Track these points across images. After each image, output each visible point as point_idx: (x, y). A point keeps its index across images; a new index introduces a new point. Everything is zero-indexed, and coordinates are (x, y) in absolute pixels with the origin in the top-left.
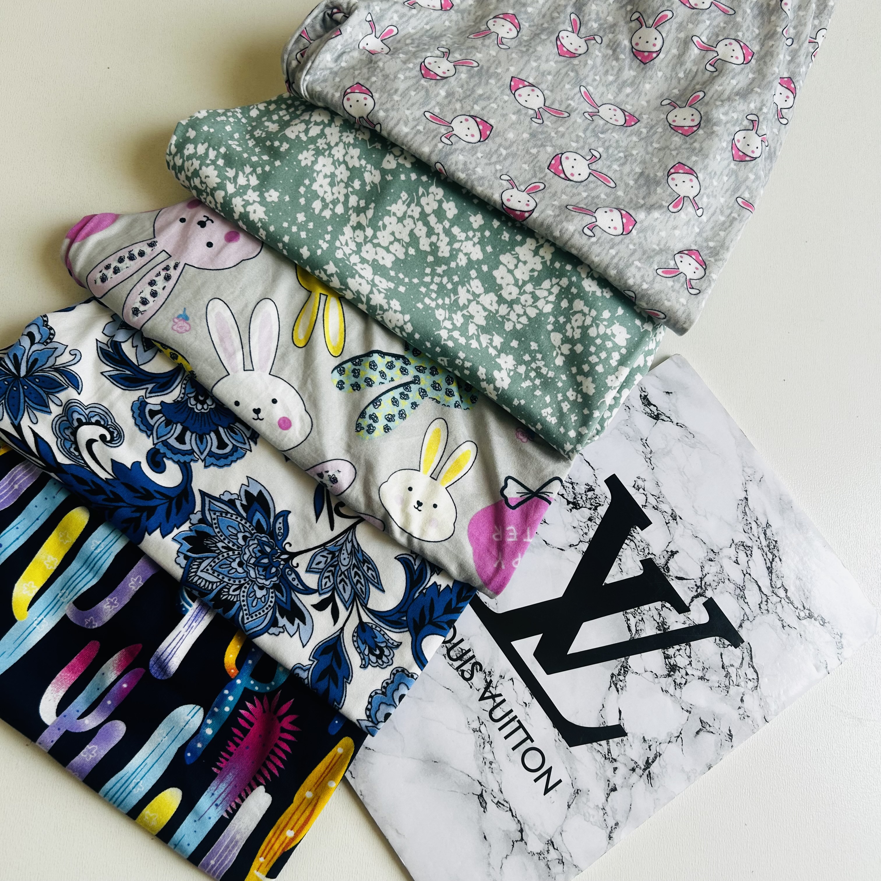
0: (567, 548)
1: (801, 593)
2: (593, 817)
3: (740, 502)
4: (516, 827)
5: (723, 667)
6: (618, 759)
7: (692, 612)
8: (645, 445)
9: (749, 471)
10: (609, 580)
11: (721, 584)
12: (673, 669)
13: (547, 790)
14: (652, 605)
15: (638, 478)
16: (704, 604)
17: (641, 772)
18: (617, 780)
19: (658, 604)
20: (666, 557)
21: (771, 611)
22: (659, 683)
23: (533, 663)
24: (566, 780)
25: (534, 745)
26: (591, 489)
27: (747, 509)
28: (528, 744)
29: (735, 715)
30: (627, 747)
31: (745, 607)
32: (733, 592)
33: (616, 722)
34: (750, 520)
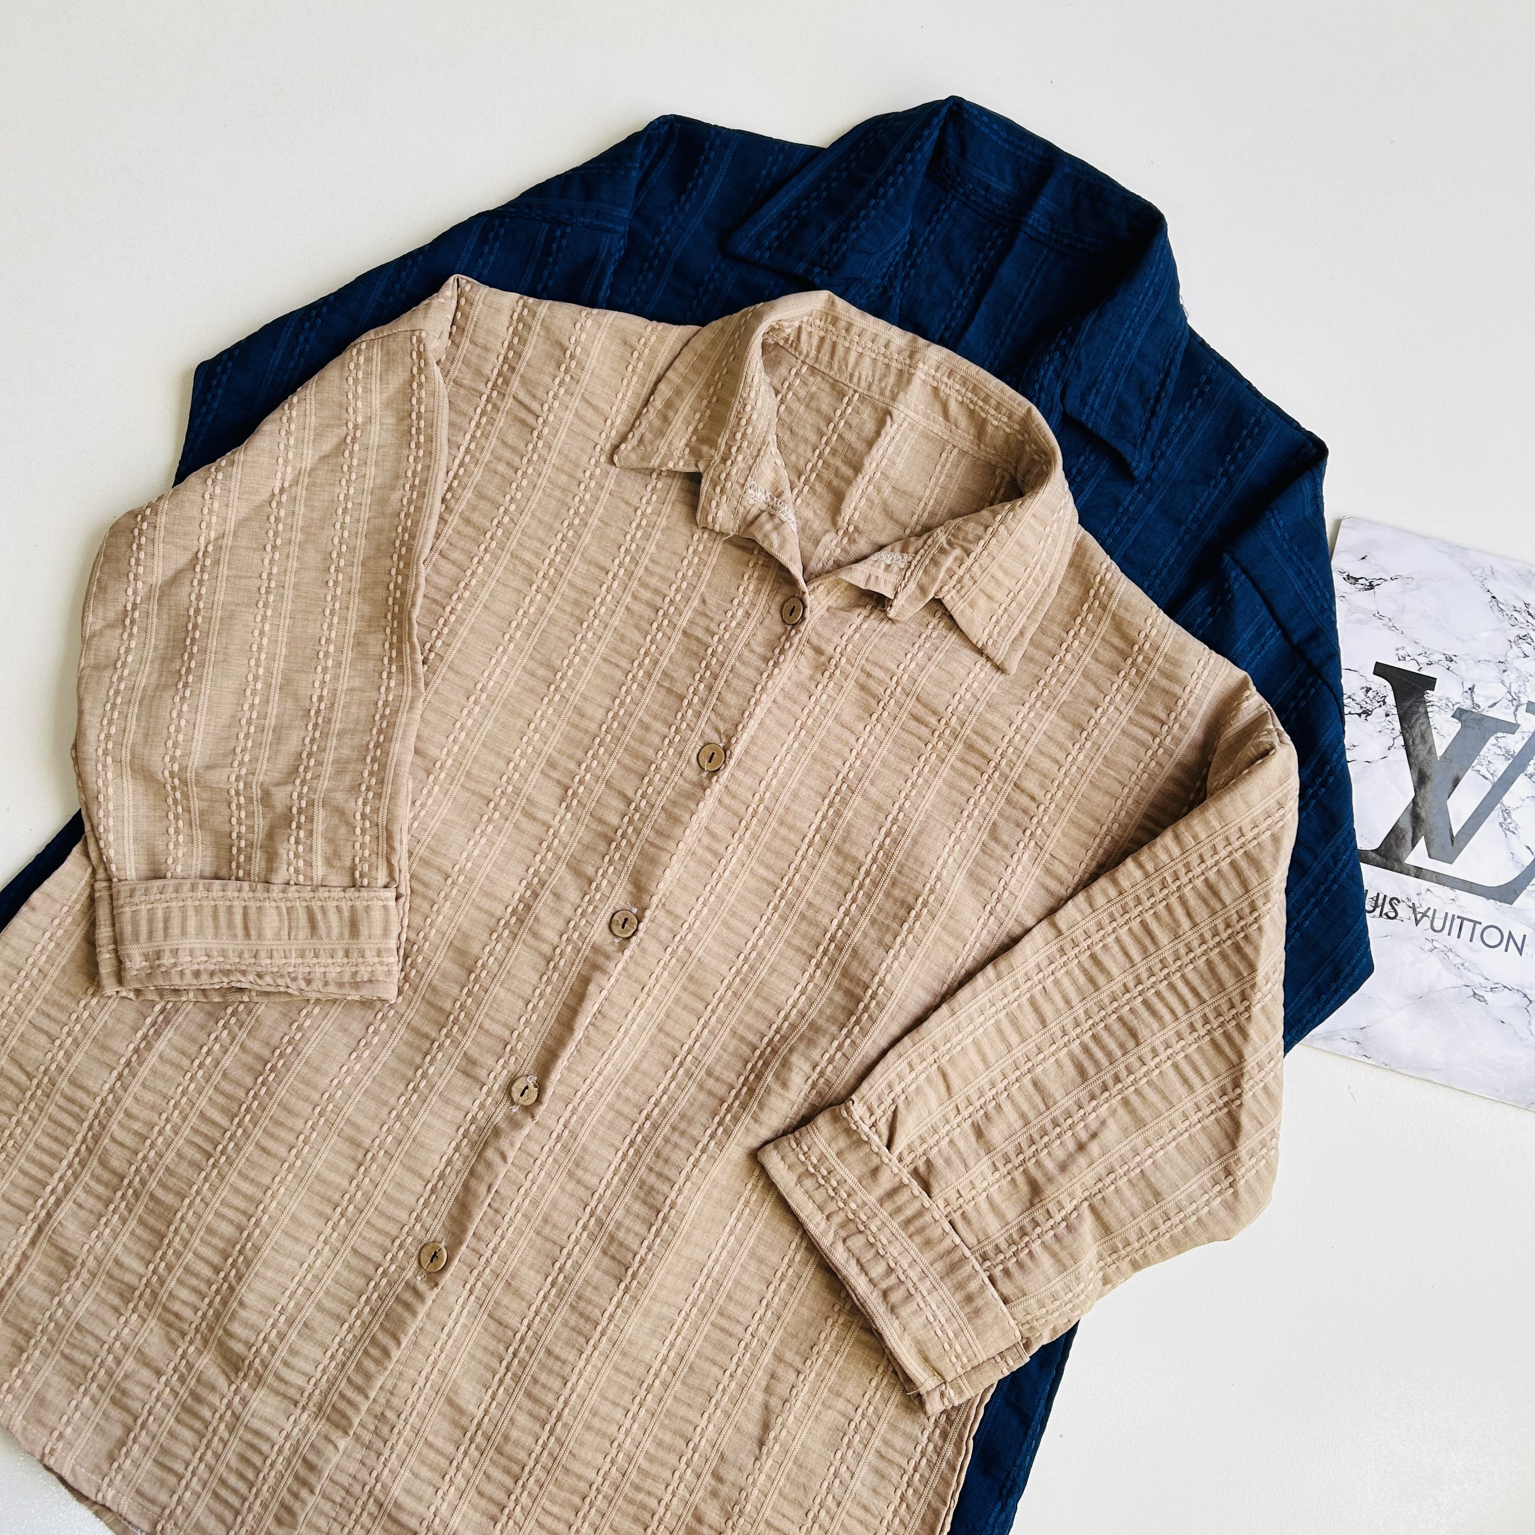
0: (1387, 753)
3: (1491, 604)
4: (1517, 997)
7: (1522, 725)
8: (1381, 617)
9: (1477, 572)
10: (1440, 752)
11: (1528, 684)
13: (1520, 951)
14: (1488, 745)
15: (1397, 649)
16: (1527, 710)
19: (1492, 740)
20: (1469, 697)
23: (1433, 865)
24: (1528, 931)
25: (1484, 925)
26: (1368, 690)
27: (1500, 605)
28: (1479, 928)
34: (1509, 613)
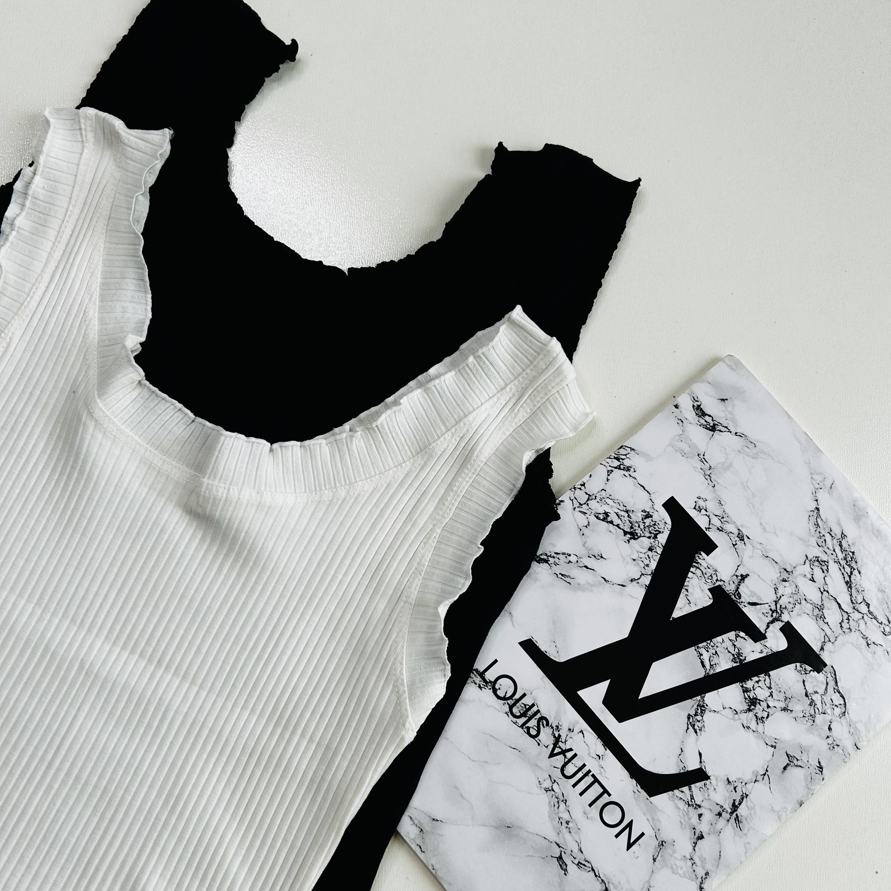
0: (628, 583)
1: (885, 606)
2: (681, 868)
3: (812, 513)
4: (600, 887)
5: (806, 695)
6: (703, 804)
7: (768, 639)
8: (703, 460)
9: (818, 478)
10: (677, 614)
11: (798, 606)
12: (753, 702)
13: (630, 845)
14: (725, 636)
15: (699, 498)
16: (782, 629)
17: (728, 816)
18: (704, 827)
19: (732, 635)
20: (736, 583)
21: (853, 630)
22: (740, 719)
23: (602, 712)
25: (612, 799)
26: (648, 516)
27: (819, 520)
28: (605, 799)
29: (823, 745)
30: (711, 791)
31: (825, 627)
32: (810, 613)
33: (697, 766)
34: (823, 532)
